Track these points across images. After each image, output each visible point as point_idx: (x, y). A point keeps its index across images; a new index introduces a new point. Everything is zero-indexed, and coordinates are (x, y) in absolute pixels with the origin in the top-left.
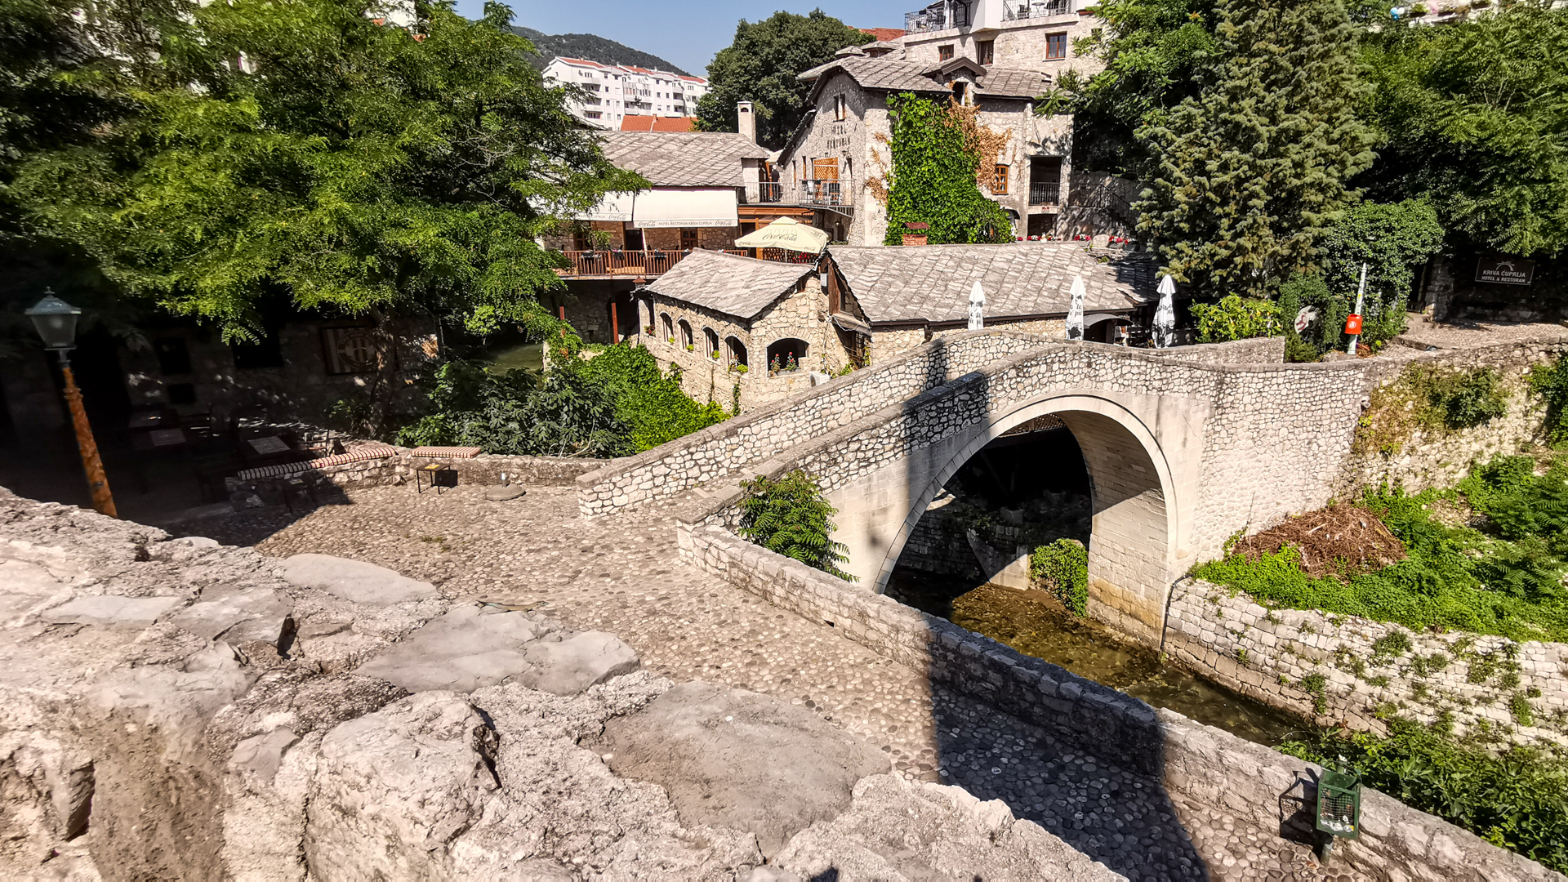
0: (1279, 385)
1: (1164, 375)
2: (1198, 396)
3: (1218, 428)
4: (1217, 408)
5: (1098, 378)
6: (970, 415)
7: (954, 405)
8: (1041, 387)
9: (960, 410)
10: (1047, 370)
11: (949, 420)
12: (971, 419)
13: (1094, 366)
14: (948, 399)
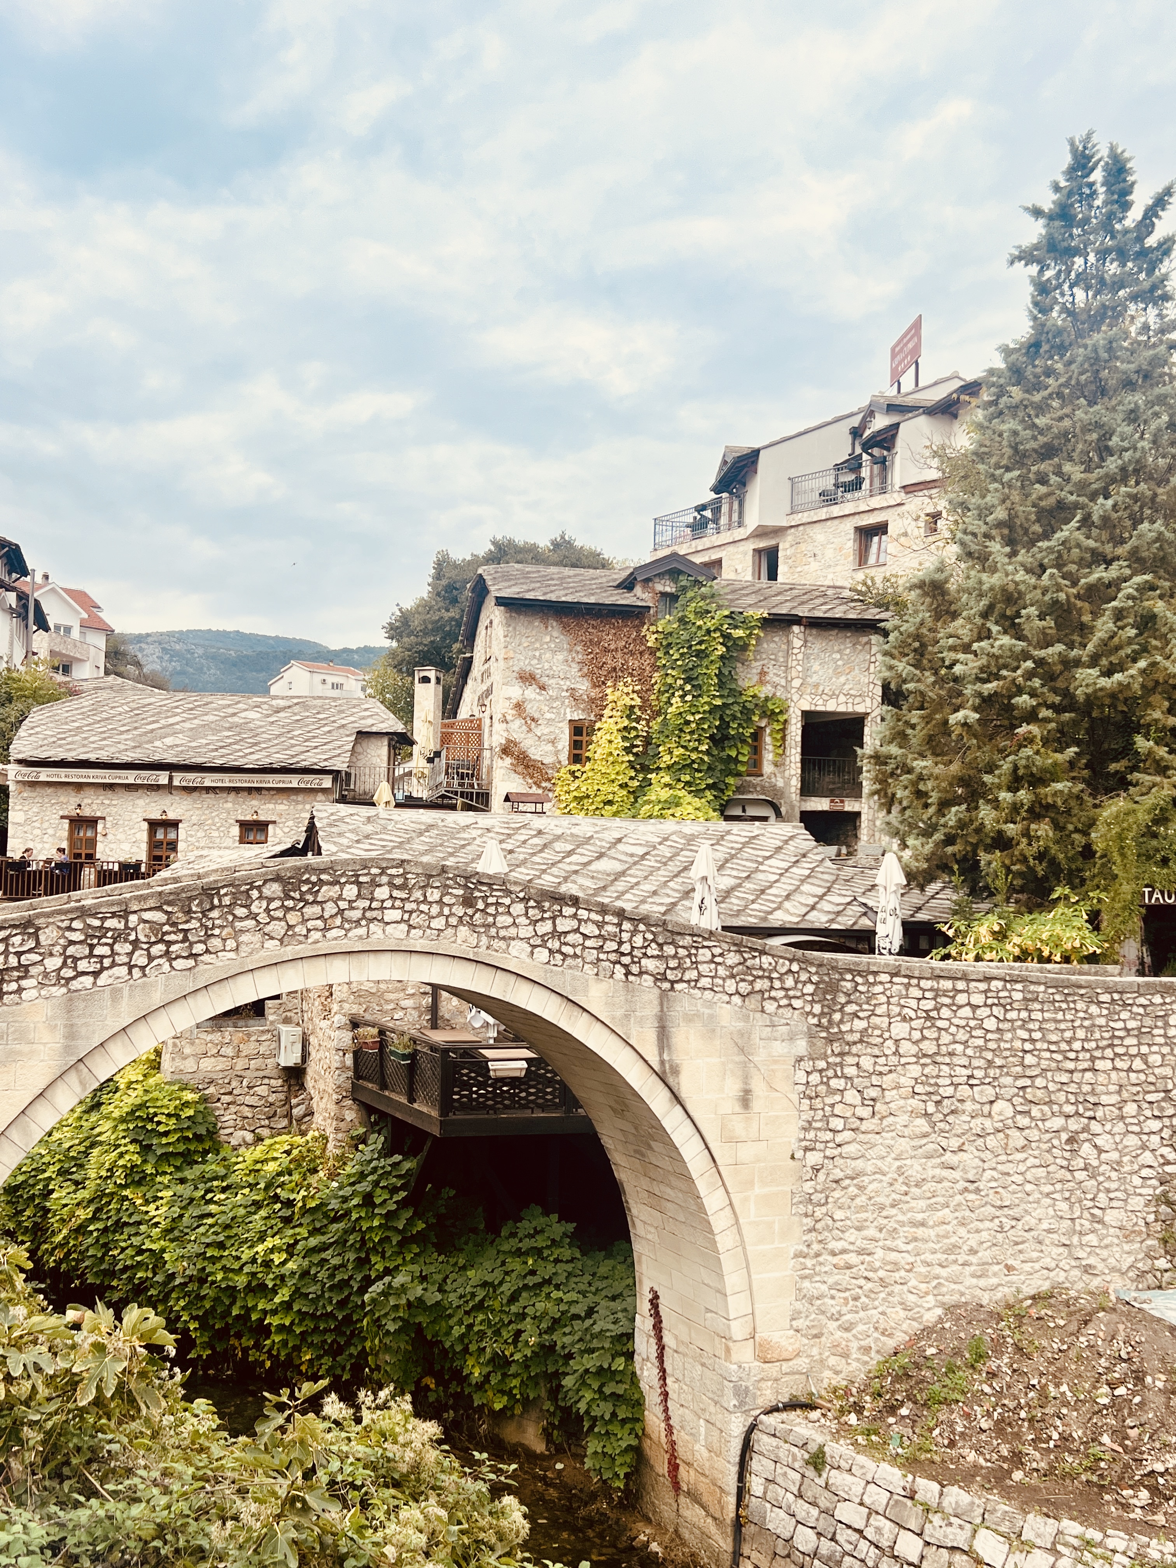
0: (975, 1007)
1: (669, 950)
2: (770, 1007)
3: (835, 1083)
4: (830, 1041)
5: (493, 931)
6: (168, 952)
7: (127, 927)
8: (347, 926)
9: (142, 938)
10: (359, 896)
11: (113, 953)
12: (170, 960)
13: (480, 905)
14: (114, 915)
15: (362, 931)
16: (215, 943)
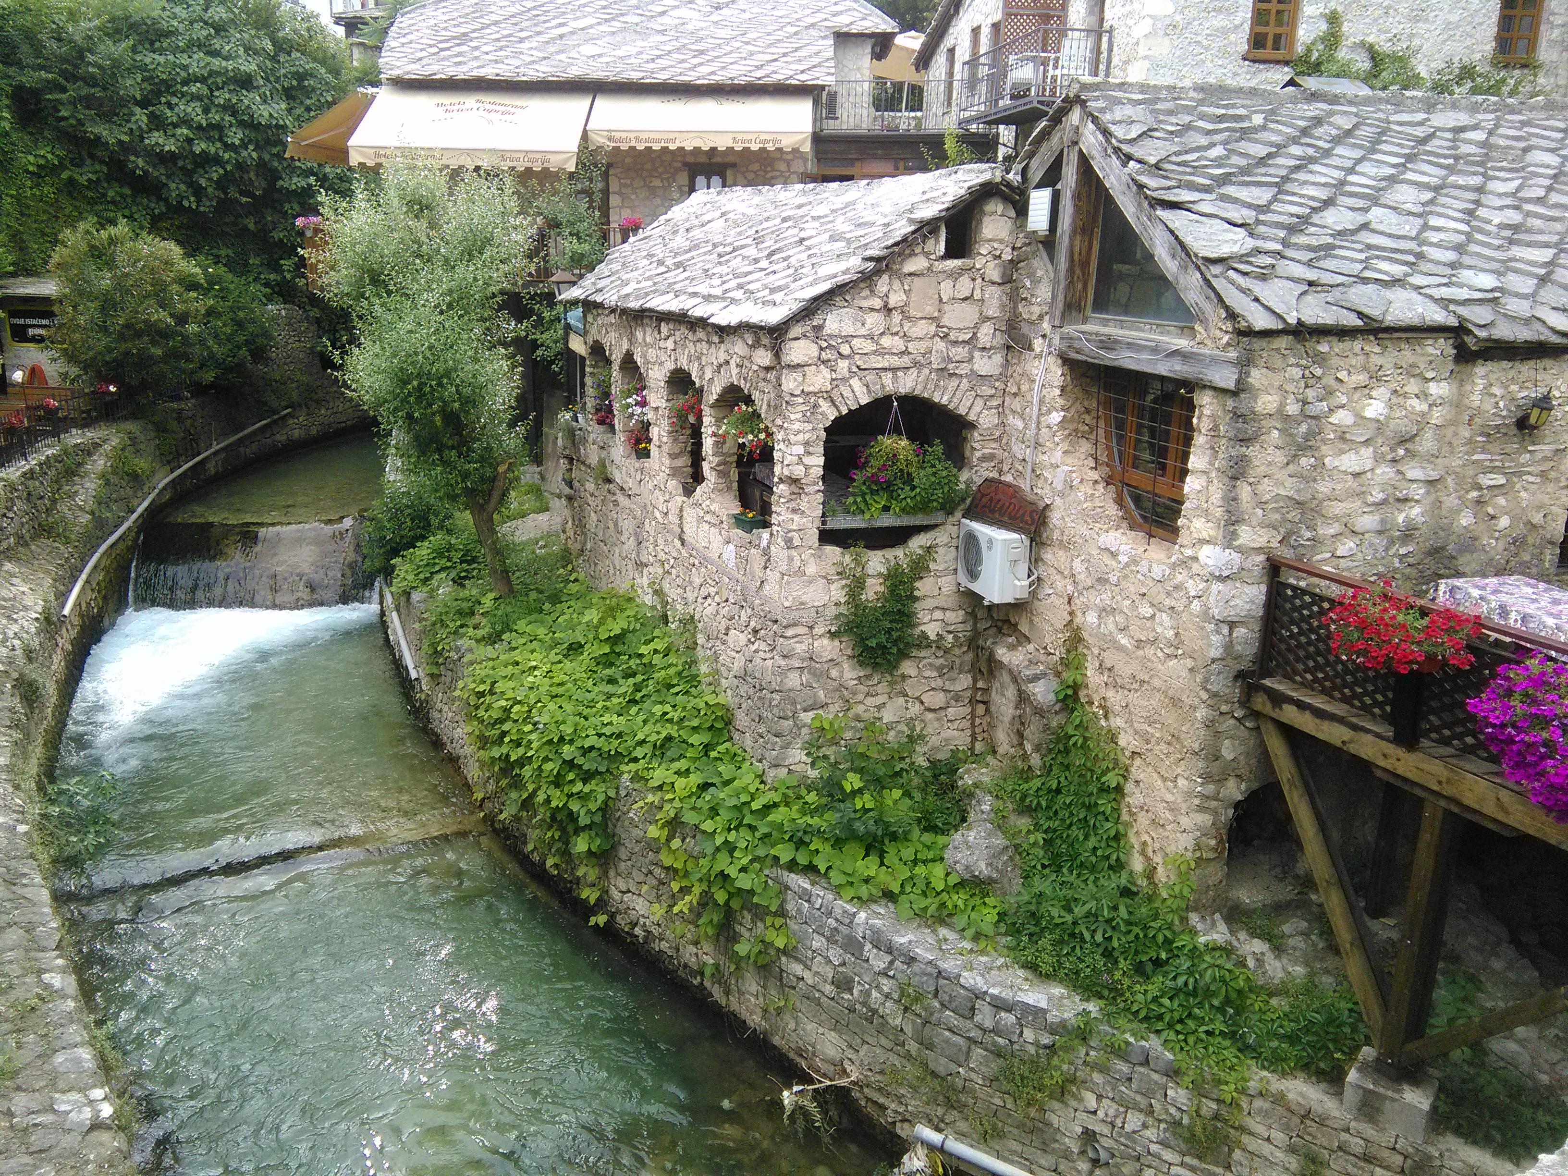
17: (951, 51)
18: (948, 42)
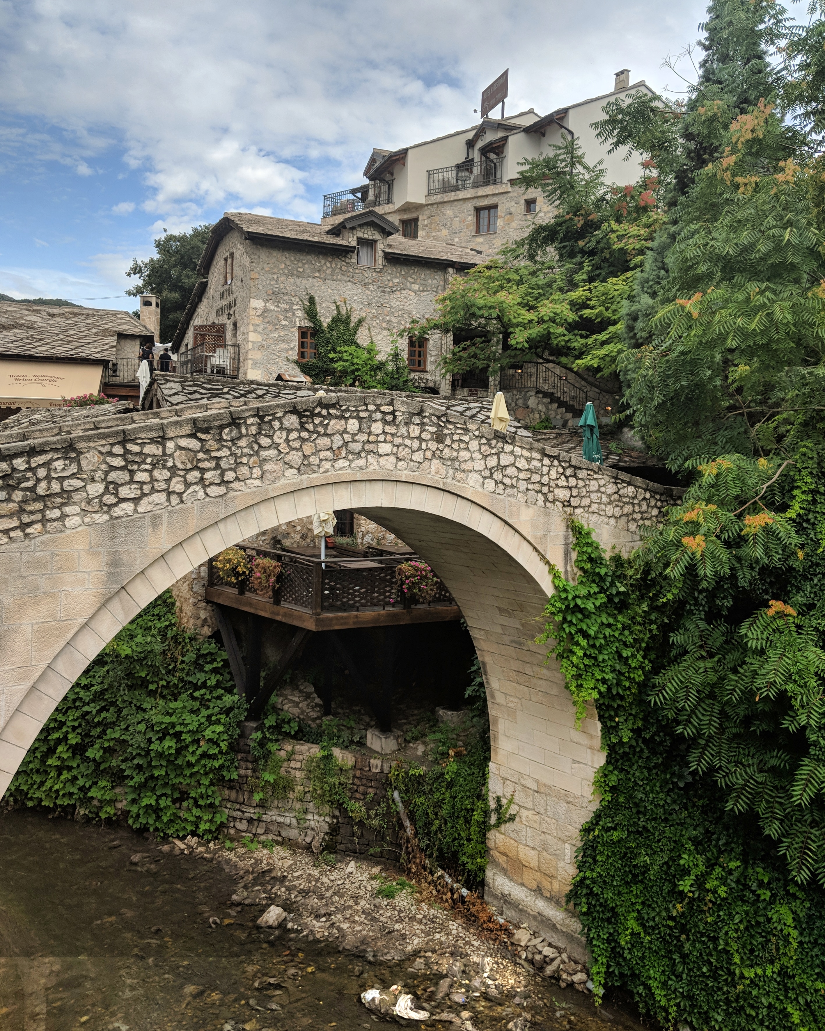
5: (457, 464)
6: (202, 479)
7: (164, 454)
8: (350, 457)
9: (180, 466)
10: (360, 430)
11: (153, 480)
12: (205, 487)
13: (448, 442)
14: (152, 441)
15: (361, 462)
16: (244, 470)
17: (187, 345)
18: (185, 342)
